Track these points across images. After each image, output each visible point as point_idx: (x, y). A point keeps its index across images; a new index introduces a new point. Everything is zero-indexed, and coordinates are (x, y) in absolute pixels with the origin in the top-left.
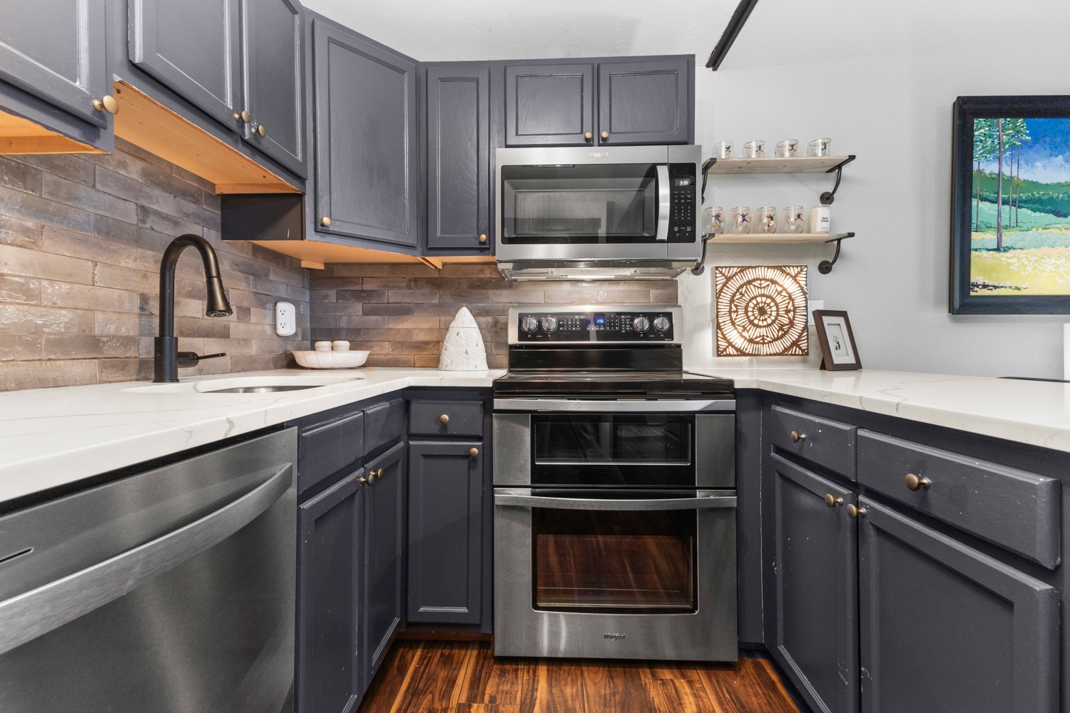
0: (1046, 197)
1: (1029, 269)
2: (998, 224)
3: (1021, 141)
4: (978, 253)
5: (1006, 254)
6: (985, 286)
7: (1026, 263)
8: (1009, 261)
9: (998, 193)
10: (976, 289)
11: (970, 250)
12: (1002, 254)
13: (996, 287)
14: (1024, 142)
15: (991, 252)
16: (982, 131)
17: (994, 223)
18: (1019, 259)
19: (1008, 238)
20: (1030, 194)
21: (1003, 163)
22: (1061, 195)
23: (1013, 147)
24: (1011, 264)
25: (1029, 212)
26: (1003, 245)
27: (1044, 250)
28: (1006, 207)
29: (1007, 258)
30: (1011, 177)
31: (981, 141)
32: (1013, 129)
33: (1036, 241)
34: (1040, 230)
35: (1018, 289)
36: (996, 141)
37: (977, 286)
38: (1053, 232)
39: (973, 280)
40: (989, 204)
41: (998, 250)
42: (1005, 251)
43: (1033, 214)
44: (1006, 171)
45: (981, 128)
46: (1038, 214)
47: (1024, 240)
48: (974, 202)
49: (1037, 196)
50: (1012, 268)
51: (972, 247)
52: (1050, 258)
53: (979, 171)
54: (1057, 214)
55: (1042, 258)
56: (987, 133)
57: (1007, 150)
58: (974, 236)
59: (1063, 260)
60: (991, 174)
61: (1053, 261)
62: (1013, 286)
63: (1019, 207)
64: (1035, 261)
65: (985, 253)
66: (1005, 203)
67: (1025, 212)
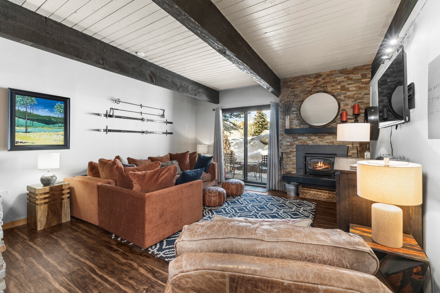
0: (42, 119)
1: (37, 138)
2: (26, 125)
3: (34, 103)
4: (18, 133)
5: (29, 134)
6: (21, 142)
7: (36, 136)
8: (30, 136)
9: (26, 116)
10: (18, 143)
11: (15, 132)
12: (27, 133)
13: (25, 143)
14: (35, 104)
15: (23, 133)
16: (19, 99)
17: (25, 125)
18: (34, 135)
19: (29, 129)
20: (37, 118)
21: (28, 109)
22: (47, 119)
23: (31, 105)
24: (31, 136)
25: (37, 123)
26: (28, 131)
27: (42, 133)
28: (29, 121)
29: (29, 135)
30: (31, 113)
31: (19, 101)
32: (31, 100)
33: (40, 130)
34: (41, 128)
35: (34, 143)
36: (25, 102)
37: (18, 142)
38: (45, 129)
39: (16, 140)
40: (22, 119)
41: (26, 132)
42: (28, 133)
43: (38, 123)
44: (29, 111)
45: (18, 98)
46: (40, 123)
47: (35, 130)
48: (16, 118)
49: (39, 119)
50: (31, 137)
51: (16, 131)
52: (44, 135)
53: (18, 110)
54: (46, 124)
55: (41, 135)
56: (21, 99)
57: (29, 105)
58: (16, 128)
59: (48, 136)
60: (23, 111)
61: (45, 136)
62: (32, 142)
63: (33, 121)
64: (39, 136)
65: (21, 133)
66: (28, 119)
67: (35, 123)
